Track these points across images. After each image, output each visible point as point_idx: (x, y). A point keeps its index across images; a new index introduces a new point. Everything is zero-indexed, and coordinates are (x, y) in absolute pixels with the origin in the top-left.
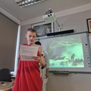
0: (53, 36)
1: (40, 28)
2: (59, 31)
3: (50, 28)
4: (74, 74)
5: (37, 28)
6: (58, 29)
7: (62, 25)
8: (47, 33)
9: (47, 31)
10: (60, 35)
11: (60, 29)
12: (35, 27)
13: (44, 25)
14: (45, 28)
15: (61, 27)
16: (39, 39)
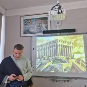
0: (50, 34)
1: (33, 22)
2: (58, 29)
3: (46, 23)
4: (74, 80)
5: (29, 21)
6: (57, 26)
9: (42, 26)
10: (58, 34)
11: (59, 26)
12: (26, 20)
13: (38, 18)
14: (39, 23)
15: (60, 24)
16: (32, 37)
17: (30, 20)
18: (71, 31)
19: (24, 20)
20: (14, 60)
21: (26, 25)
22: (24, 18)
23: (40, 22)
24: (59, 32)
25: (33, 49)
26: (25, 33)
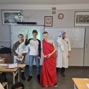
1: (10, 15)
2: (27, 22)
6: (26, 20)
7: (29, 17)
8: (17, 21)
10: (27, 25)
11: (27, 20)
12: (6, 13)
13: (14, 13)
16: (10, 25)
17: (9, 13)
19: (4, 13)
21: (6, 17)
22: (4, 11)
24: (27, 24)
25: (12, 33)
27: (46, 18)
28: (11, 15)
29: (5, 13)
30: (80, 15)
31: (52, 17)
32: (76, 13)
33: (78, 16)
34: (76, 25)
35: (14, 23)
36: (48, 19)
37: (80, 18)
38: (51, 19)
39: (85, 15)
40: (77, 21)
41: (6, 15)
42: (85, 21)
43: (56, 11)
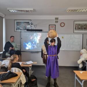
0: (30, 31)
2: (34, 29)
7: (36, 25)
8: (27, 28)
15: (35, 26)
16: (21, 32)
17: (20, 22)
18: (40, 31)
20: (11, 43)
21: (18, 25)
23: (25, 24)
24: (35, 31)
25: (22, 38)
26: (17, 30)
27: (50, 26)
28: (22, 23)
29: (17, 23)
30: (78, 24)
31: (55, 25)
32: (75, 22)
33: (76, 24)
34: (75, 31)
35: (24, 30)
36: (52, 27)
37: (78, 26)
38: (54, 27)
39: (82, 24)
40: (76, 29)
41: (18, 23)
42: (82, 29)
43: (58, 20)
